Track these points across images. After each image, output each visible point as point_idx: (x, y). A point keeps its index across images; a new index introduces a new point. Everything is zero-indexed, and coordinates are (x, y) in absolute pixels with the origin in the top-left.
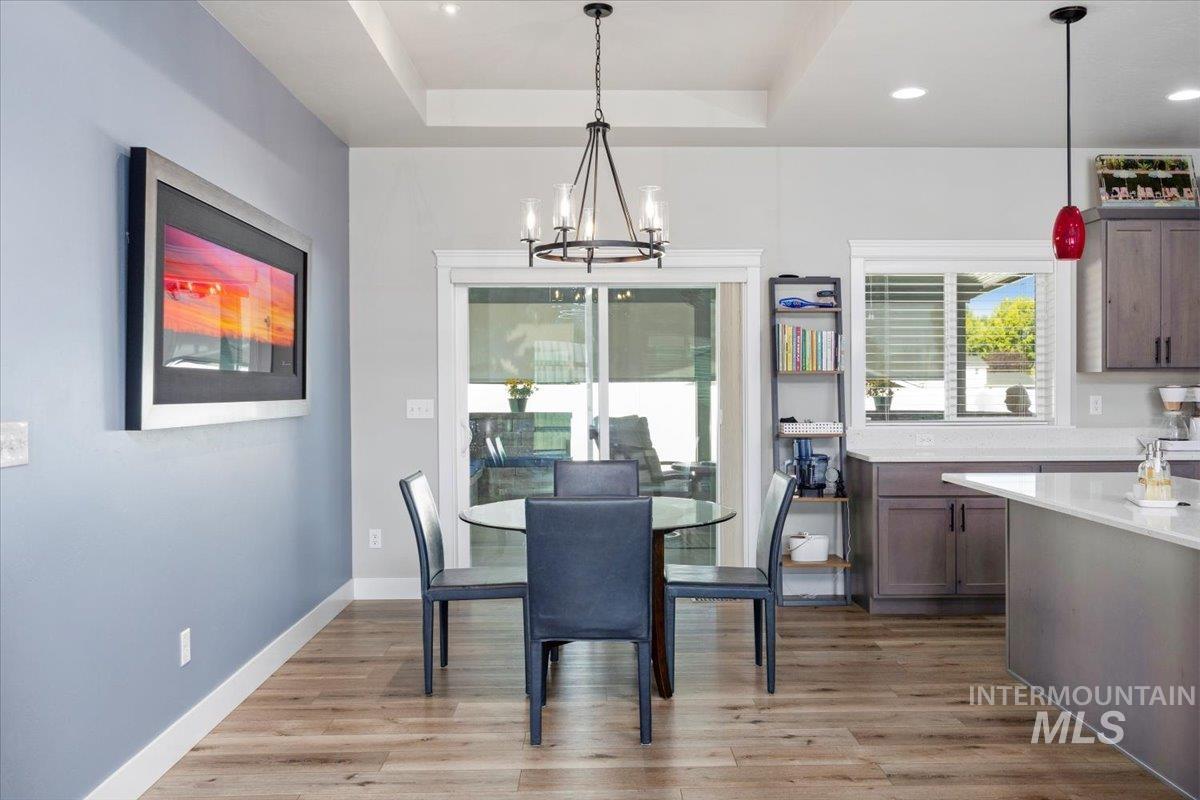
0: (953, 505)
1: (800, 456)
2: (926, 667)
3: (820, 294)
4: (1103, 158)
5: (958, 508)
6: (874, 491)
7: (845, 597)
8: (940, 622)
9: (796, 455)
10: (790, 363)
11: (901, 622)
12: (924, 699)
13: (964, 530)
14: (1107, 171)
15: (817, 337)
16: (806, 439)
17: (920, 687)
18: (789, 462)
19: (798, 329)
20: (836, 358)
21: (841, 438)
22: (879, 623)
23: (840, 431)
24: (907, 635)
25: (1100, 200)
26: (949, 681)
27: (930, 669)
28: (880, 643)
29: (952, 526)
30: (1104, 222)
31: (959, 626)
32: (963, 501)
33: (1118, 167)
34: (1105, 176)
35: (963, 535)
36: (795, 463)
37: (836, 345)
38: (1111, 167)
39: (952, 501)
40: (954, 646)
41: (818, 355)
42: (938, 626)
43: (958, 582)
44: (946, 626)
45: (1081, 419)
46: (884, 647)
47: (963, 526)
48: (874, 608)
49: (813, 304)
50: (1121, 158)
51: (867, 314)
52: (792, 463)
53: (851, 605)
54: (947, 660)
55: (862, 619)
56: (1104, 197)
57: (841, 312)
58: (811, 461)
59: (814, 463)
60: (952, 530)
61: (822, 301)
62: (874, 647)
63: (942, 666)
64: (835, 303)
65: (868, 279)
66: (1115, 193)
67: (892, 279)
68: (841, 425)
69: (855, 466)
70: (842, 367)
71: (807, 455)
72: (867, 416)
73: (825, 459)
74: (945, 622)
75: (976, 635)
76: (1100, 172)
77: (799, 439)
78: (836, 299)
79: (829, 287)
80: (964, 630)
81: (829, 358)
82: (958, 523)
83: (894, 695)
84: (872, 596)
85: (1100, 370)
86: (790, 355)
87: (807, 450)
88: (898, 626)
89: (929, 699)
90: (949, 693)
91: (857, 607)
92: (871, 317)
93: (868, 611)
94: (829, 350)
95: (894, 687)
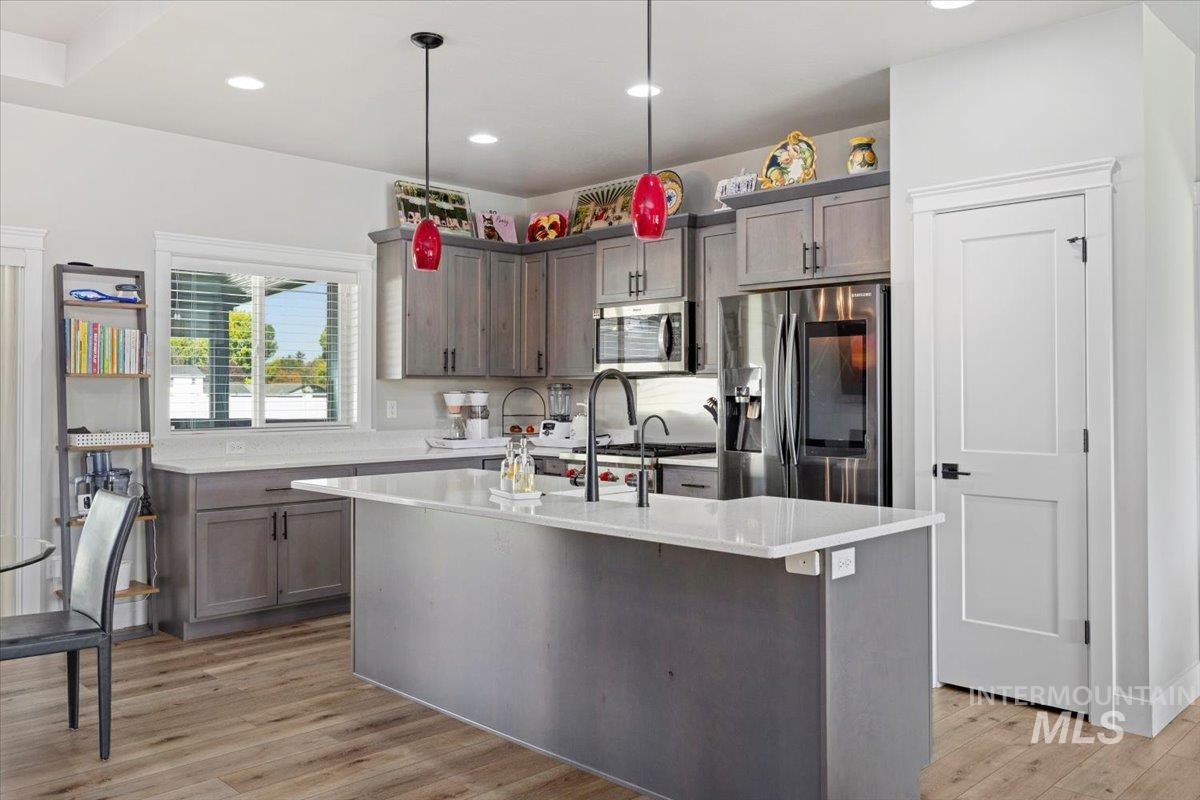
0: (275, 514)
1: (95, 471)
2: (271, 687)
3: (119, 288)
4: (401, 183)
5: (280, 515)
6: (191, 505)
7: (149, 626)
8: (261, 637)
9: (90, 471)
10: (84, 364)
11: (222, 644)
12: (285, 723)
13: (286, 538)
14: (404, 197)
15: (118, 336)
16: (103, 451)
17: (275, 711)
18: (80, 479)
19: (95, 326)
20: (141, 360)
21: (144, 450)
22: (200, 649)
23: (146, 442)
24: (235, 657)
25: (399, 221)
26: (303, 697)
27: (278, 688)
28: (209, 671)
29: (274, 535)
30: (403, 241)
31: (283, 637)
32: (285, 508)
33: (413, 195)
34: (403, 200)
35: (284, 543)
36: (88, 480)
37: (142, 345)
38: (407, 193)
39: (275, 509)
40: (288, 660)
41: (119, 357)
42: (262, 641)
43: (280, 592)
44: (271, 639)
45: (381, 424)
46: (218, 674)
47: (285, 534)
48: (188, 633)
49: (110, 298)
50: (416, 187)
51: (173, 313)
52: (83, 481)
53: (158, 634)
54: (289, 675)
55: (179, 648)
56: (403, 219)
57: (144, 310)
58: (108, 476)
59: (112, 479)
60: (275, 539)
61: (121, 294)
62: (205, 677)
63: (287, 682)
64: (139, 299)
65: (174, 276)
66: (411, 217)
67: (200, 278)
68: (146, 434)
69: (161, 479)
70: (148, 371)
71: (104, 470)
72: (172, 424)
73: (127, 474)
74: (267, 636)
75: (303, 644)
76: (398, 196)
77: (94, 452)
78: (139, 293)
79: (132, 281)
80: (291, 640)
81: (133, 359)
82: (280, 532)
83: (252, 727)
84: (187, 621)
85: (400, 377)
86: (85, 356)
87: (104, 464)
88: (221, 649)
89: (291, 721)
90: (307, 710)
91: (165, 636)
92: (177, 317)
93: (182, 638)
94: (133, 350)
95: (248, 717)
